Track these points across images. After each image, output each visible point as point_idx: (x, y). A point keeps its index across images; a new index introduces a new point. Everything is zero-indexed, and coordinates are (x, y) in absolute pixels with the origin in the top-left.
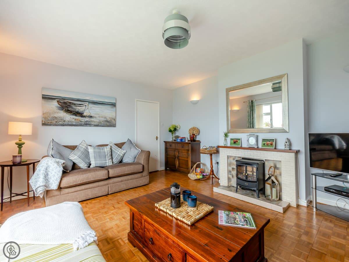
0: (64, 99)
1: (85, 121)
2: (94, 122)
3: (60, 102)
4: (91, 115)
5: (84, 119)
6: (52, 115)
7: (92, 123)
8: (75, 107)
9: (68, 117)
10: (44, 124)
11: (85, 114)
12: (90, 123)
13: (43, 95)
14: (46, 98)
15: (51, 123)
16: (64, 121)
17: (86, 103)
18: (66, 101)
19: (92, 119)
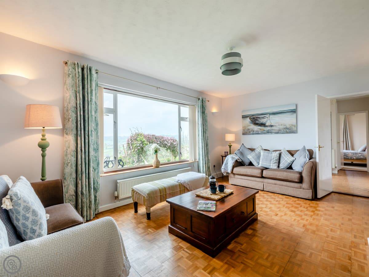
0: (253, 116)
1: (268, 129)
2: (275, 130)
3: (251, 118)
4: (272, 125)
5: (267, 128)
6: (247, 128)
7: (273, 131)
8: (260, 120)
9: (256, 128)
10: (243, 134)
11: (267, 124)
12: (271, 131)
13: (242, 116)
14: (244, 117)
15: (247, 133)
16: (253, 131)
17: (268, 115)
18: (254, 117)
19: (273, 128)
